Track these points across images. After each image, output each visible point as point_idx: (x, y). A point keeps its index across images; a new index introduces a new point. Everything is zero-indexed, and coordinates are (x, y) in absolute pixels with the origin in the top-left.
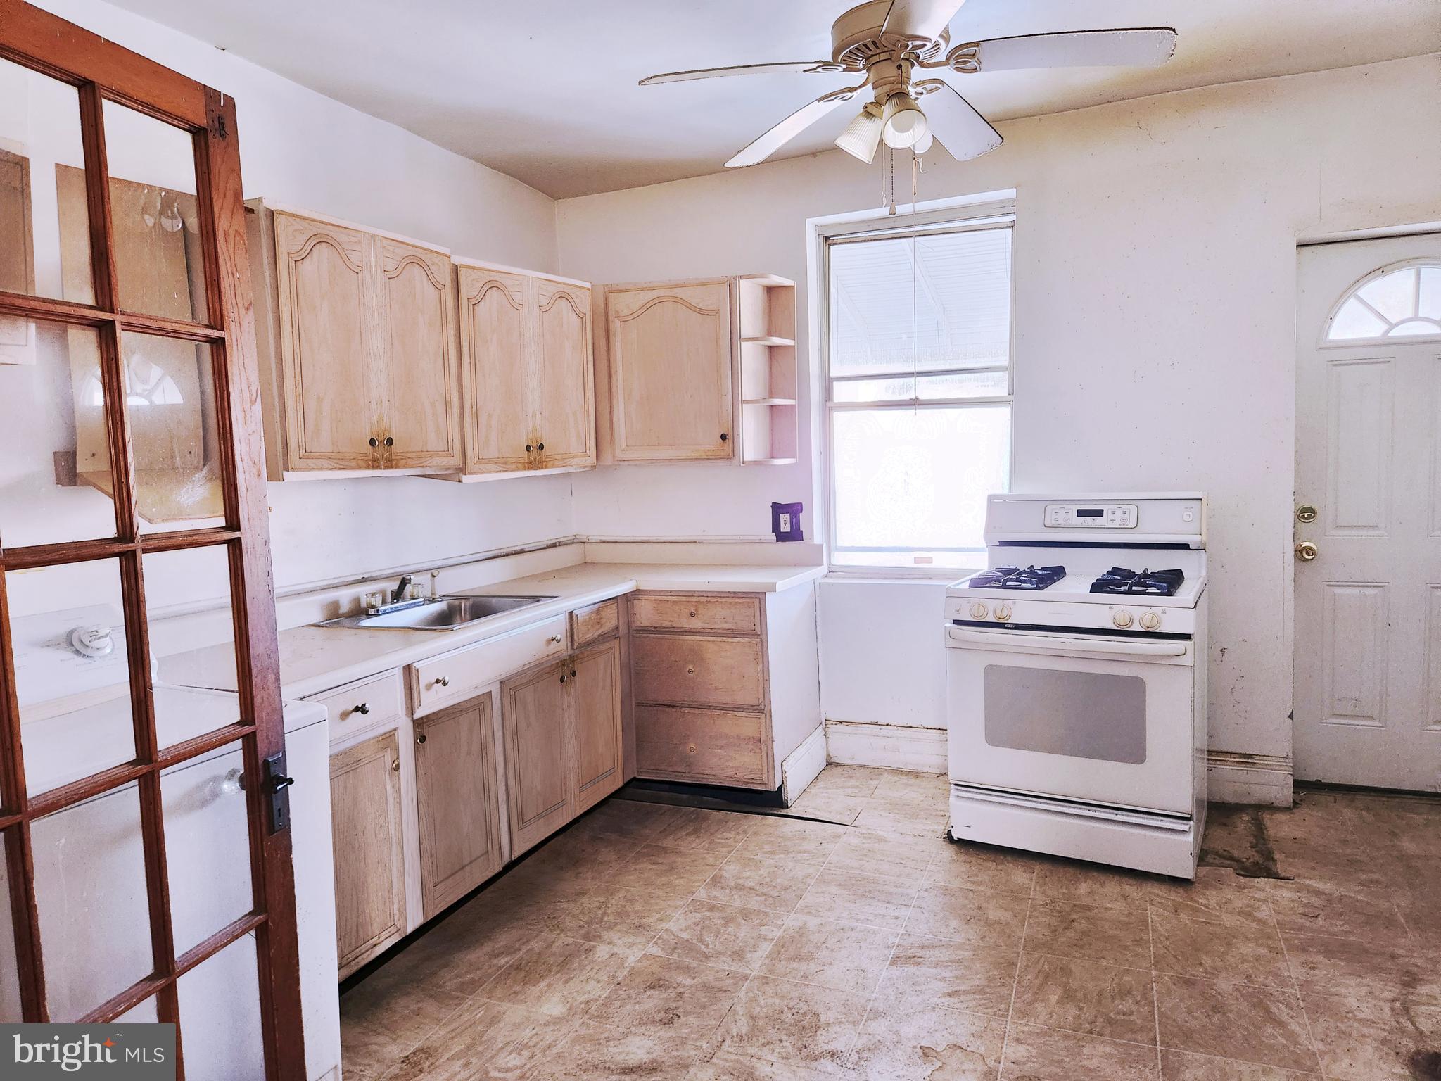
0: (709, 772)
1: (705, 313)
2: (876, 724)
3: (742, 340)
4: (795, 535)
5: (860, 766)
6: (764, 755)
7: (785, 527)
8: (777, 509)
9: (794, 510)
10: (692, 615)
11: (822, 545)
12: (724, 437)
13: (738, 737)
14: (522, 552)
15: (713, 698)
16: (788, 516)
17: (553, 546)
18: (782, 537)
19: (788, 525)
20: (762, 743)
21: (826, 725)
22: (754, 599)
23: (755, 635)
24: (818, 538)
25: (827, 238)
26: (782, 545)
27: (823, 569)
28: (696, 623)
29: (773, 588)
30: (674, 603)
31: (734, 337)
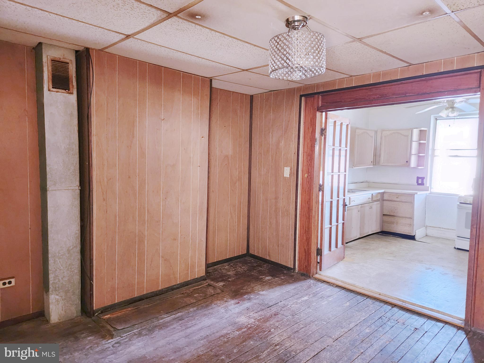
0: (398, 230)
1: (405, 136)
2: (440, 228)
3: (413, 141)
4: (422, 184)
5: (434, 237)
6: (412, 228)
7: (420, 182)
8: (418, 178)
9: (423, 179)
10: (397, 198)
11: (429, 187)
12: (407, 162)
13: (406, 224)
14: (357, 183)
15: (400, 215)
16: (421, 180)
17: (362, 182)
18: (419, 184)
19: (421, 182)
20: (411, 225)
21: (426, 227)
22: (412, 196)
23: (412, 203)
24: (428, 185)
25: (436, 119)
26: (418, 186)
27: (429, 192)
28: (398, 200)
29: (417, 193)
30: (393, 195)
31: (411, 141)
